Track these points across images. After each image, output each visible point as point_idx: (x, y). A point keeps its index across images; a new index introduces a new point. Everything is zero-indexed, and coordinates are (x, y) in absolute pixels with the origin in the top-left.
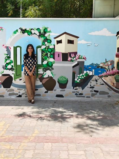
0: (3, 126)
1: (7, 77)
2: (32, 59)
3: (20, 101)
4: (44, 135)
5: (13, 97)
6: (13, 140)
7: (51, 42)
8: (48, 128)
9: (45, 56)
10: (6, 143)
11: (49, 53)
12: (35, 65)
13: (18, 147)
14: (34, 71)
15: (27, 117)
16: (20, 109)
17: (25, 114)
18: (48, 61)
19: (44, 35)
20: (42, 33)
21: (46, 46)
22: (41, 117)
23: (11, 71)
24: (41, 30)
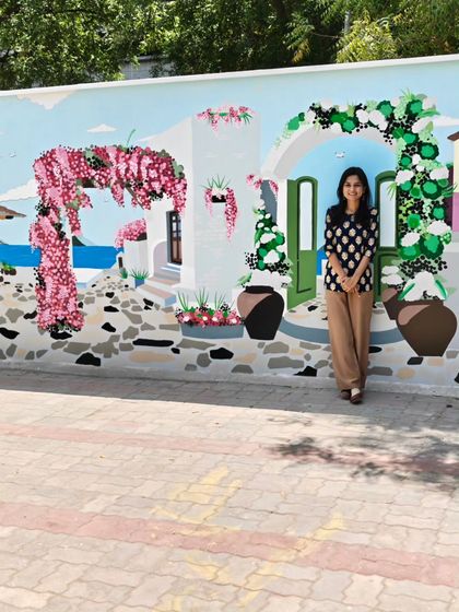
0: (219, 485)
1: (263, 296)
2: (359, 227)
3: (310, 392)
4: (364, 539)
5: (285, 376)
6: (234, 546)
7: (437, 153)
8: (387, 511)
9: (409, 212)
10: (206, 553)
11: (428, 202)
12: (371, 248)
13: (247, 578)
14: (364, 275)
15: (316, 457)
16: (296, 425)
17: (311, 447)
18: (422, 233)
19: (407, 127)
20: (398, 122)
21: (417, 172)
22: (370, 465)
23: (277, 273)
24: (394, 108)
